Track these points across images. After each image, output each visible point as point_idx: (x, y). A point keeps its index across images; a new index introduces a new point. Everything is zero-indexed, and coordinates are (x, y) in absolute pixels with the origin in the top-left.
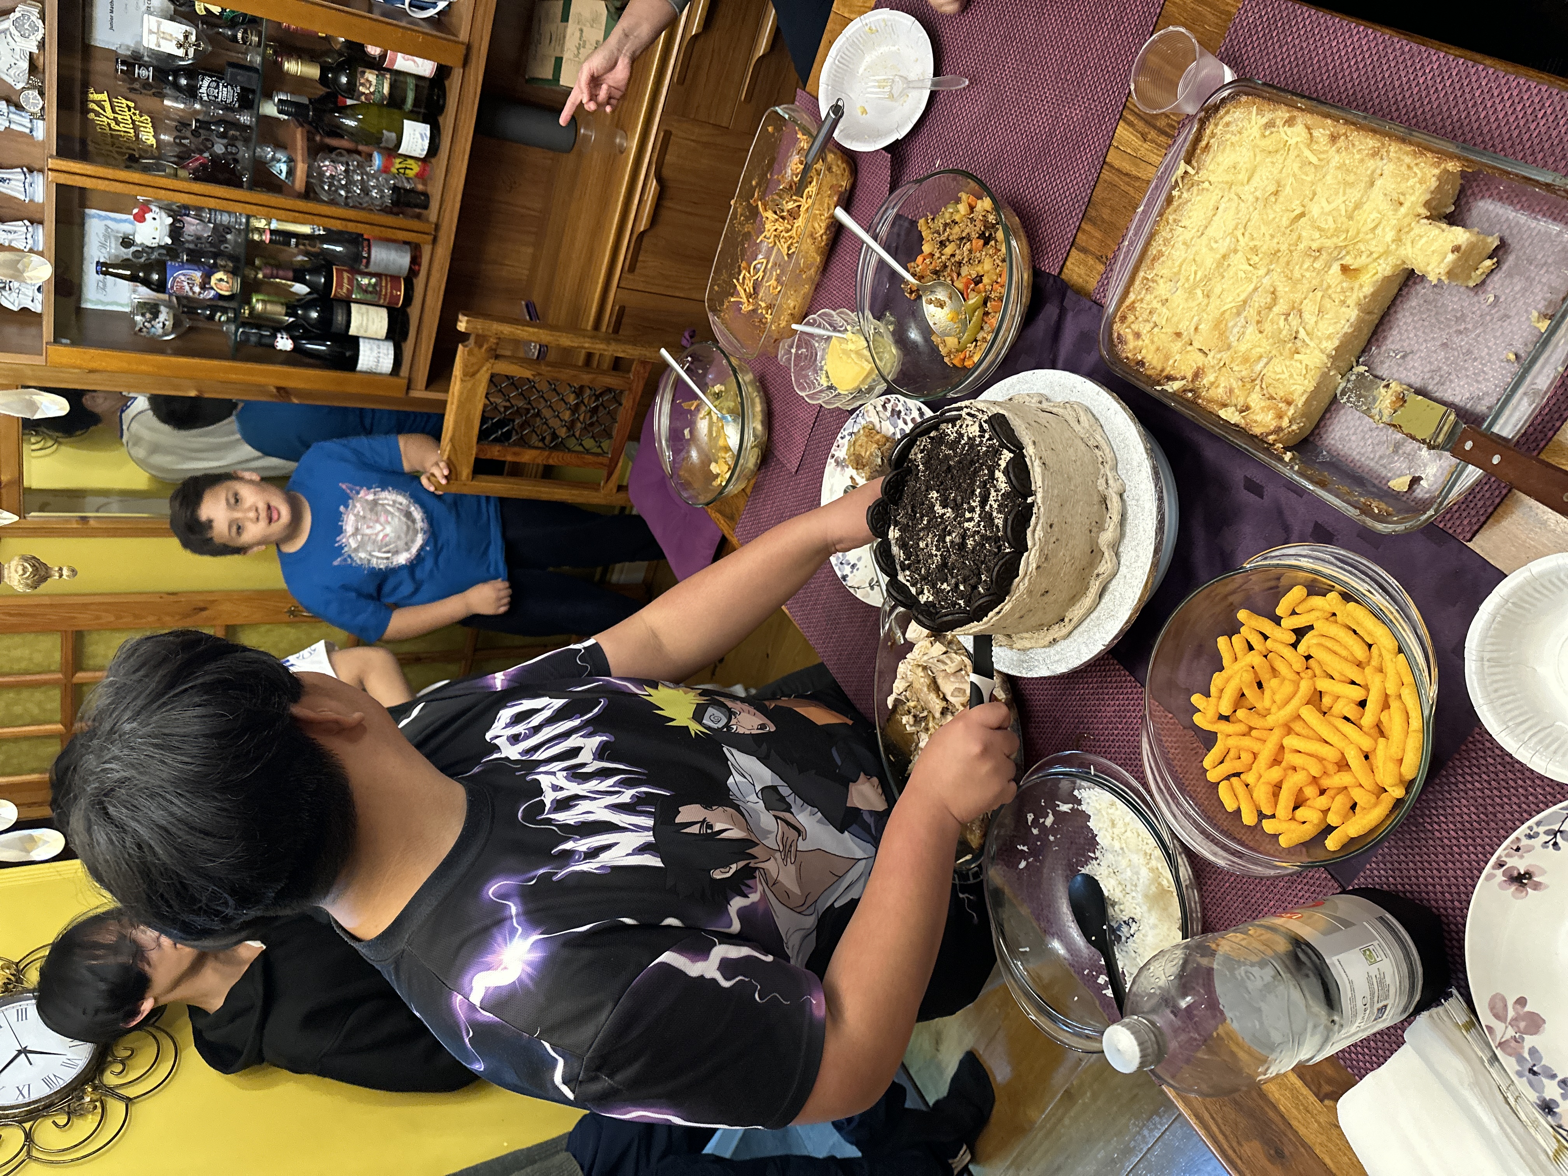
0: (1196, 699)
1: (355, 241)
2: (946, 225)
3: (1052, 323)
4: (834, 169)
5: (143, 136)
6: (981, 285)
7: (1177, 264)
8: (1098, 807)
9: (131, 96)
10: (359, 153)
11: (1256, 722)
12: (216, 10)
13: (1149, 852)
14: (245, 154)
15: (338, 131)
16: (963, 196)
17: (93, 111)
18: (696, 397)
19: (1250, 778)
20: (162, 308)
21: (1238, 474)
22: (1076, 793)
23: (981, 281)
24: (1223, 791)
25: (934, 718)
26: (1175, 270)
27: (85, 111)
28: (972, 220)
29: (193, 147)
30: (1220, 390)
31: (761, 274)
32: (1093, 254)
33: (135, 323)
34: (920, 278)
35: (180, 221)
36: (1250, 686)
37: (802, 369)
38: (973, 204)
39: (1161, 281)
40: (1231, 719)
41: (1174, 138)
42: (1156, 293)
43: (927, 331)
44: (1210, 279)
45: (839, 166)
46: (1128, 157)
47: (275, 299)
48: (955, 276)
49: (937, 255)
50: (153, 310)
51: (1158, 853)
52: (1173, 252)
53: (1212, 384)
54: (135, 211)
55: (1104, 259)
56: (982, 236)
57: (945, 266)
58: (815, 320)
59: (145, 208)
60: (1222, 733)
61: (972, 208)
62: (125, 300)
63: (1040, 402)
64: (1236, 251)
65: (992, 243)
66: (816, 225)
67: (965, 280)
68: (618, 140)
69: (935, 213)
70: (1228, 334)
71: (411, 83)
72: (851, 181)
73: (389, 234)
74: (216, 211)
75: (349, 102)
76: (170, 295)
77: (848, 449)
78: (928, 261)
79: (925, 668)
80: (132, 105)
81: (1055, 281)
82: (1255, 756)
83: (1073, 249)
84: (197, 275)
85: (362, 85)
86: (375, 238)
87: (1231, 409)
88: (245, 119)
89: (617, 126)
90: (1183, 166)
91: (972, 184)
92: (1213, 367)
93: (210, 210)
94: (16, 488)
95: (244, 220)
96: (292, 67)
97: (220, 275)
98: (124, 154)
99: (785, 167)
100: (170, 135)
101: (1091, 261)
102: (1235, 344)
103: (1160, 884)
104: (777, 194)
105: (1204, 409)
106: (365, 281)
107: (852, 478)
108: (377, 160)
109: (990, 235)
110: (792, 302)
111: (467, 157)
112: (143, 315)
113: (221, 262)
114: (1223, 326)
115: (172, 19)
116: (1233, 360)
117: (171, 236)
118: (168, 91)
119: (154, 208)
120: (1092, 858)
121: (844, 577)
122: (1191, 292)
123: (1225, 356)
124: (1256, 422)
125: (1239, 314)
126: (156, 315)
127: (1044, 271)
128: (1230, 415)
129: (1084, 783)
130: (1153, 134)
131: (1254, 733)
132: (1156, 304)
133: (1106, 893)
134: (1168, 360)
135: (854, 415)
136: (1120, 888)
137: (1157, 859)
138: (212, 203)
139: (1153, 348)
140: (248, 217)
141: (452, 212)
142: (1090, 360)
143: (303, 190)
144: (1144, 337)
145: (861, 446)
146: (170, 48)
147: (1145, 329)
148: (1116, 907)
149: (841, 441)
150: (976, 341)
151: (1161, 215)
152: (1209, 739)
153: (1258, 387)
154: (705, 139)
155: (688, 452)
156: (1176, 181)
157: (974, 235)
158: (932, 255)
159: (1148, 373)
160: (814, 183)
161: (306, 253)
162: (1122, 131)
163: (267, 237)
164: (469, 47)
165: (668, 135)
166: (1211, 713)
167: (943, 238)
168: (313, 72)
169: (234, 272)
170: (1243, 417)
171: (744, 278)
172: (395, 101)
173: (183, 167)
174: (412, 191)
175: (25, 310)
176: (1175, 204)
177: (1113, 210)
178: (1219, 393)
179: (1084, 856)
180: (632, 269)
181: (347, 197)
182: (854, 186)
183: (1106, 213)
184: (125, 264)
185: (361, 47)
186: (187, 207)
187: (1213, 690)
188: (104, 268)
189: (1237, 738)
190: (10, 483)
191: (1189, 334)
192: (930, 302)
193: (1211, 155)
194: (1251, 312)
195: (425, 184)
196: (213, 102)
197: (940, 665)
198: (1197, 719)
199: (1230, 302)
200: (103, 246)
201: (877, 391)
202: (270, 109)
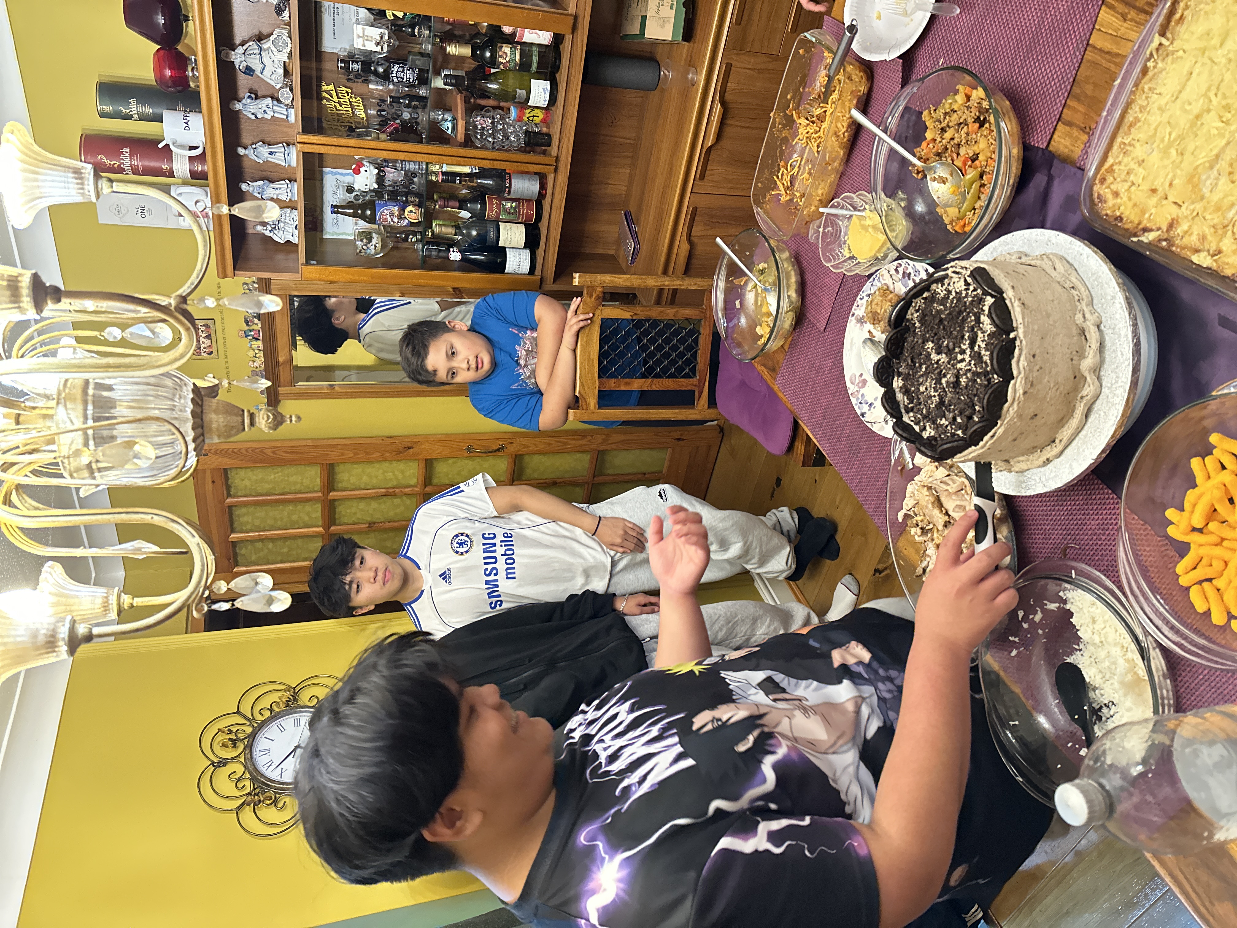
0: (1171, 513)
1: (501, 176)
2: (946, 114)
3: (1042, 189)
4: (854, 77)
5: (357, 113)
6: (977, 162)
7: (1152, 127)
8: (1081, 606)
9: (348, 84)
10: (501, 108)
11: (1227, 533)
12: (400, 14)
13: (1126, 645)
14: (423, 118)
15: (485, 94)
16: (960, 87)
17: (325, 98)
18: (745, 275)
19: (1220, 583)
20: (374, 235)
21: (1213, 312)
22: (1061, 594)
23: (977, 159)
24: (1195, 595)
25: (938, 530)
26: (1150, 134)
27: (320, 98)
28: (968, 107)
29: (389, 117)
30: (1194, 238)
31: (796, 169)
32: (1078, 126)
33: (356, 247)
34: (926, 161)
35: (383, 171)
36: (1220, 500)
37: (829, 244)
38: (969, 94)
39: (1138, 145)
40: (1204, 531)
41: (1150, 14)
42: (1133, 155)
43: (932, 204)
44: (1184, 139)
45: (857, 75)
46: (1109, 36)
47: (447, 223)
48: (955, 156)
49: (939, 139)
50: (368, 236)
51: (1133, 647)
52: (1149, 117)
53: (1186, 232)
54: (354, 166)
55: (1088, 130)
56: (977, 120)
57: (946, 149)
58: (838, 203)
59: (360, 165)
60: (1195, 543)
61: (968, 98)
62: (352, 231)
63: (1020, 258)
64: (1209, 111)
65: (987, 125)
66: (839, 125)
67: (963, 159)
68: (690, 76)
69: (937, 105)
70: (1201, 186)
71: (535, 51)
72: (869, 85)
73: (523, 167)
74: (405, 161)
75: (493, 71)
76: (379, 225)
77: (867, 308)
78: (931, 146)
79: (930, 488)
80: (349, 90)
81: (1043, 154)
82: (1226, 563)
83: (1060, 123)
84: (396, 209)
85: (501, 56)
86: (514, 172)
87: (1203, 254)
88: (423, 92)
89: (689, 65)
90: (1157, 39)
91: (968, 78)
92: (1186, 217)
93: (402, 161)
94: (288, 366)
95: (424, 167)
96: (452, 49)
97: (410, 208)
98: (345, 126)
99: (815, 81)
100: (374, 110)
101: (1075, 132)
102: (1208, 195)
103: (1135, 673)
104: (808, 104)
105: (1178, 255)
106: (509, 205)
107: (869, 332)
108: (513, 112)
109: (985, 118)
110: (821, 190)
111: (577, 103)
112: (362, 240)
113: (410, 199)
114: (1196, 180)
115: (372, 26)
116: (1205, 209)
117: (377, 183)
118: (372, 77)
119: (365, 163)
120: (1077, 650)
121: (863, 415)
122: (1165, 152)
123: (1198, 207)
124: (1228, 264)
125: (1211, 167)
126: (370, 240)
127: (1034, 146)
128: (1202, 258)
129: (1068, 586)
130: (1132, 14)
131: (1225, 543)
132: (1133, 165)
133: (1087, 680)
134: (1145, 214)
135: (871, 279)
136: (1101, 676)
137: (1131, 651)
138: (402, 156)
139: (1130, 204)
140: (427, 164)
141: (568, 146)
142: (1074, 220)
143: (463, 141)
144: (1122, 195)
145: (877, 304)
146: (371, 46)
147: (1122, 188)
148: (1097, 691)
149: (860, 302)
150: (974, 209)
151: (1136, 85)
152: (1183, 549)
153: (1230, 233)
154: (758, 67)
155: (739, 319)
156: (1151, 54)
157: (970, 120)
158: (934, 140)
159: (1126, 226)
160: (836, 92)
161: (468, 188)
162: (1105, 15)
163: (440, 178)
164: (576, 18)
165: (729, 67)
166: (1183, 525)
167: (944, 125)
168: (466, 51)
169: (419, 205)
170: (1215, 261)
171: (782, 174)
172: (524, 66)
173: (383, 132)
174: (539, 133)
175: (288, 242)
176: (1150, 73)
177: (1095, 85)
178: (1193, 240)
179: (1069, 648)
180: (702, 177)
181: (494, 143)
182: (870, 90)
183: (1089, 89)
184: (350, 205)
185: (500, 27)
186: (385, 161)
187: (1187, 505)
188: (336, 209)
189: (1208, 548)
190: (284, 363)
191: (1164, 189)
192: (934, 179)
193: (1185, 26)
194: (1223, 164)
195: (548, 127)
196: (401, 82)
197: (942, 485)
198: (1171, 531)
199: (1202, 158)
200: (335, 193)
201: (889, 258)
202: (438, 83)
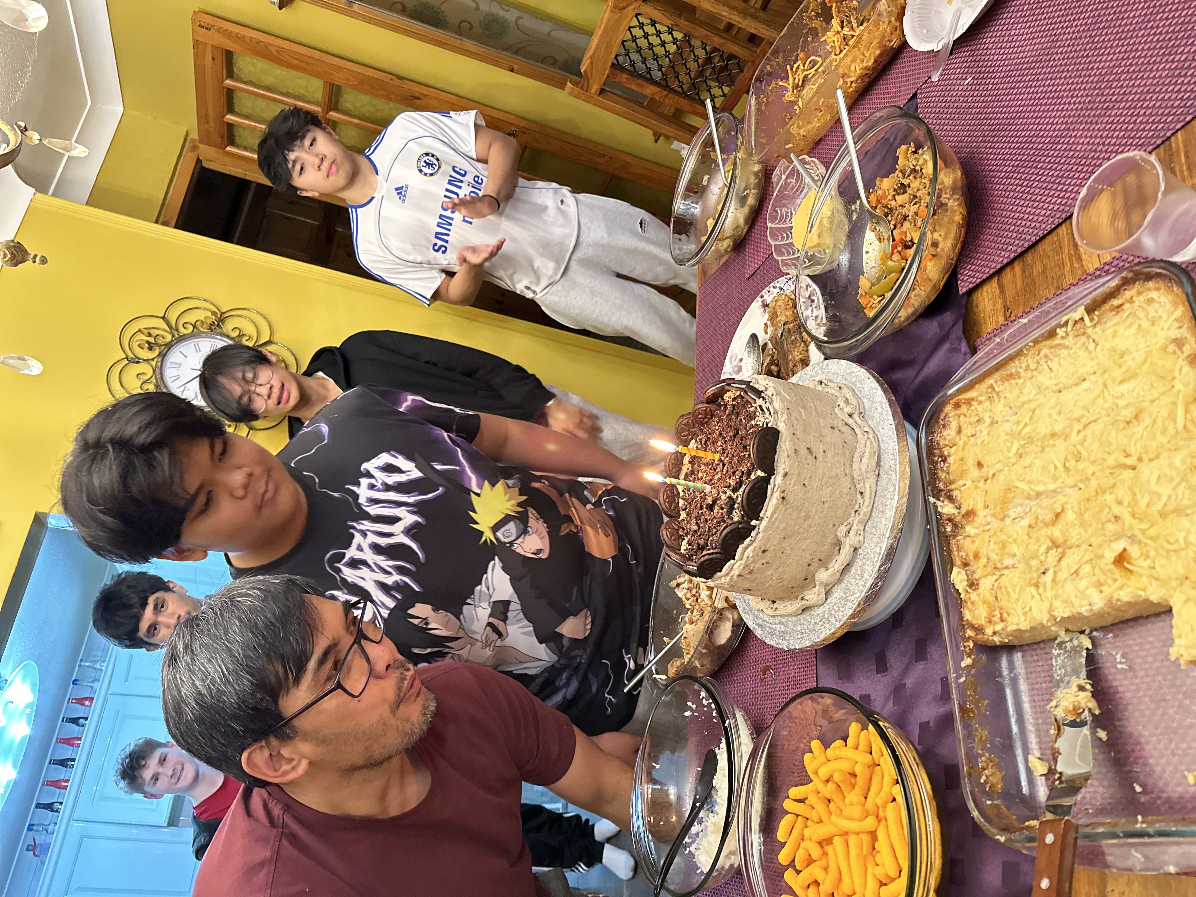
6: (908, 251)
7: (1022, 399)
23: (910, 247)
26: (1017, 403)
32: (1005, 300)
39: (1002, 401)
42: (993, 407)
44: (1031, 444)
52: (1027, 384)
53: (971, 535)
55: (1008, 314)
57: (892, 212)
64: (1064, 440)
67: (900, 236)
70: (1010, 506)
77: (773, 301)
87: (965, 574)
90: (1080, 312)
101: (1000, 303)
102: (1008, 521)
105: (950, 551)
107: (766, 324)
114: (1010, 496)
116: (996, 533)
123: (993, 525)
124: (972, 605)
128: (960, 578)
132: (986, 418)
134: (960, 478)
139: (960, 454)
144: (961, 437)
147: (967, 429)
149: (772, 289)
151: (1036, 342)
153: (994, 578)
159: (941, 475)
170: (967, 592)
171: (798, 68)
176: (1056, 341)
177: (1044, 271)
178: (972, 548)
192: (873, 230)
193: (1116, 320)
